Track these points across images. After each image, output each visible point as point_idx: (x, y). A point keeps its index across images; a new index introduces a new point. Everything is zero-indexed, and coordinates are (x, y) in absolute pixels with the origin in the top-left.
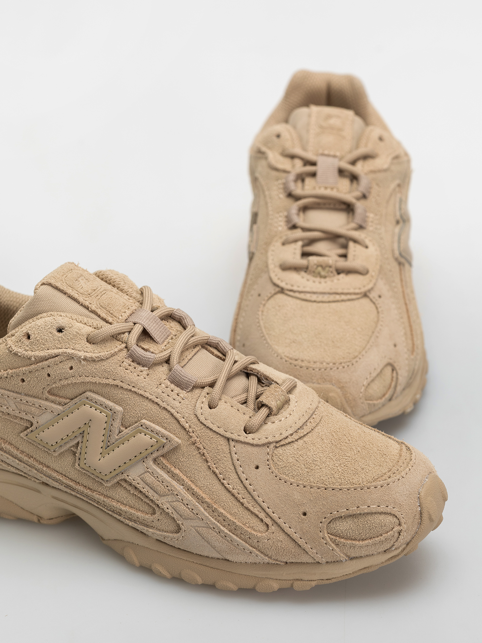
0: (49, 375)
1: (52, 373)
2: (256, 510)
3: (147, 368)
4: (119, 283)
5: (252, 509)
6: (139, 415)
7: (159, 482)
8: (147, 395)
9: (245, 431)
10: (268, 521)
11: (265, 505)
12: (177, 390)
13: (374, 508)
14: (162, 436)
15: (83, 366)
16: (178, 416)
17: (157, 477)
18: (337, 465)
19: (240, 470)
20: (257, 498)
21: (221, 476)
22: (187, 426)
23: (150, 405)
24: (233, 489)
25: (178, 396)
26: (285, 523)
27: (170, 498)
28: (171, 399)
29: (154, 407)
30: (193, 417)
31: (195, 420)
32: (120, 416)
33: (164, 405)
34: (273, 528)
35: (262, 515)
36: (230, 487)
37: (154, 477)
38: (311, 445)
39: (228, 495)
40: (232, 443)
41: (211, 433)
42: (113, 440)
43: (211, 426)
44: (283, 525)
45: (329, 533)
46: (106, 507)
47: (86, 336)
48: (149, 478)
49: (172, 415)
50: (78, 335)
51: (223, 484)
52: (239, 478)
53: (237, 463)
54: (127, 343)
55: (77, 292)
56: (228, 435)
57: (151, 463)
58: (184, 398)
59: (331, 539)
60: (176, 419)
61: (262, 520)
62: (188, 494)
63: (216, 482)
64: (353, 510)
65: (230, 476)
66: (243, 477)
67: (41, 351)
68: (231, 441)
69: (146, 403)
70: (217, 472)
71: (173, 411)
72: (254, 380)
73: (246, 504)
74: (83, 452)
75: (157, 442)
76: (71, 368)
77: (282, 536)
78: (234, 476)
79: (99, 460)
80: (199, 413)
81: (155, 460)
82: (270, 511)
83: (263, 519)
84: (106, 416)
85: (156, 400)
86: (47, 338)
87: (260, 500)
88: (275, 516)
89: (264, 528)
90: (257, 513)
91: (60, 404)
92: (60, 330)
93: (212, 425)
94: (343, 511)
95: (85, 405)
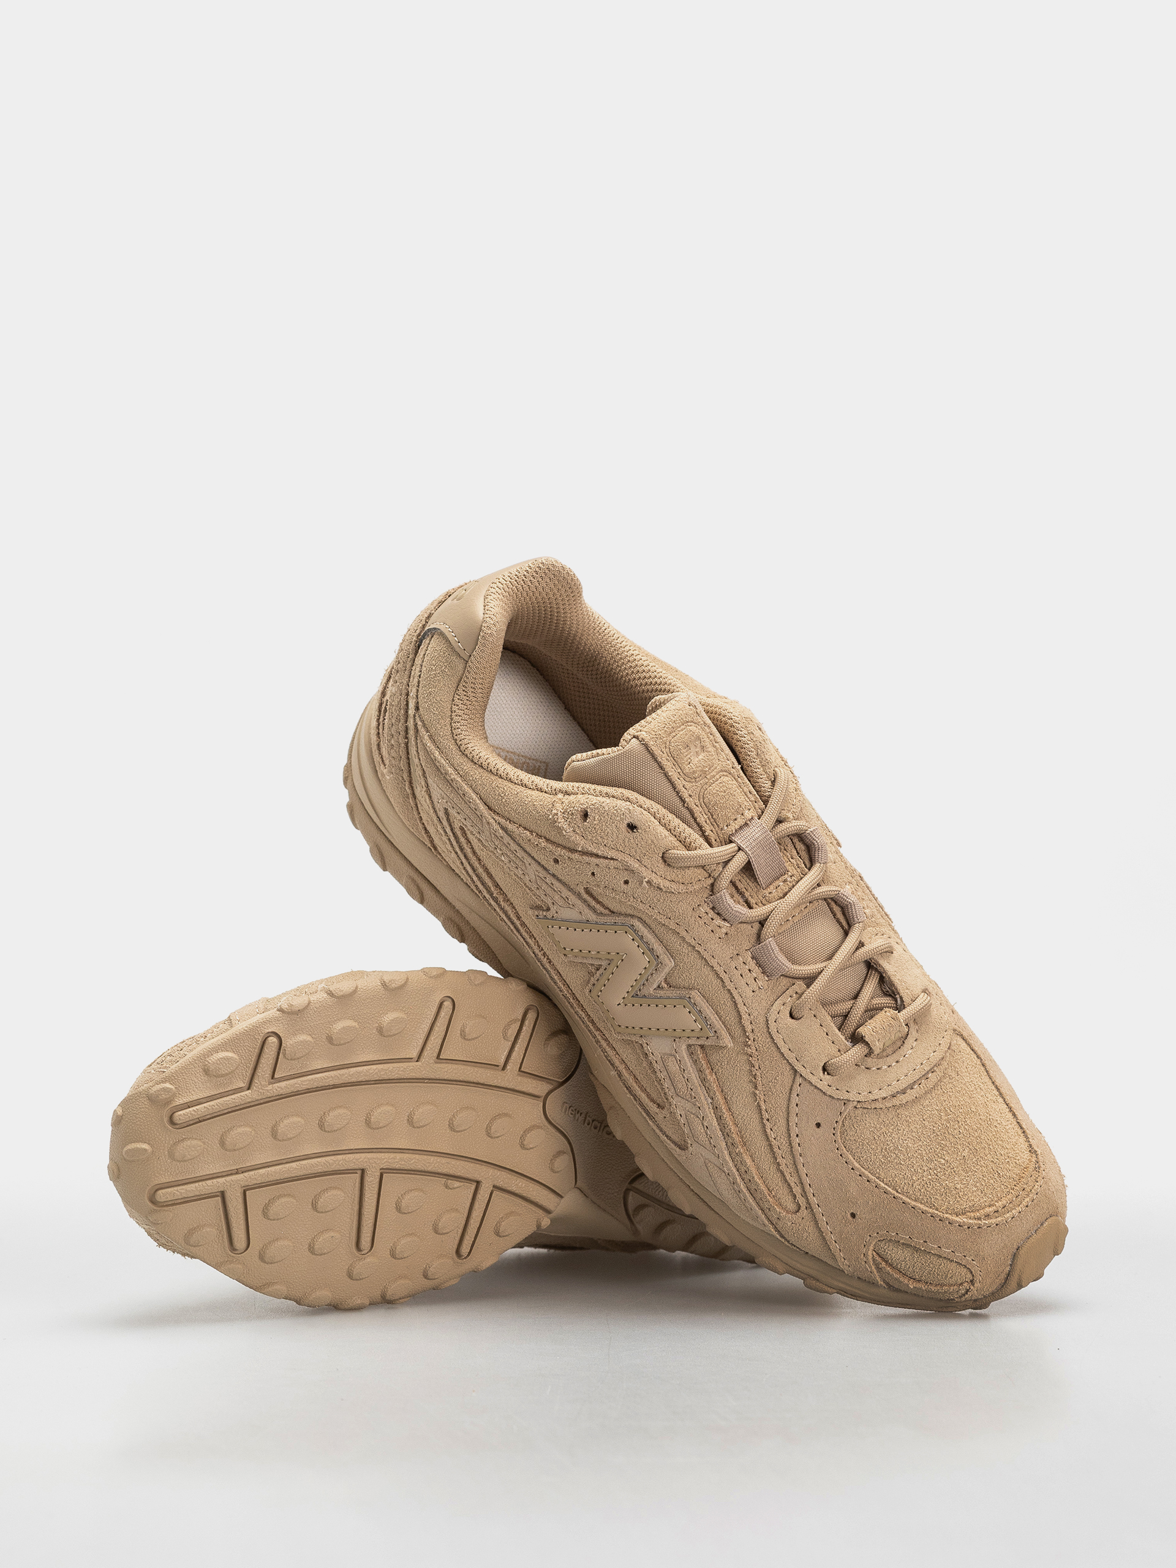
0: (593, 874)
1: (598, 875)
2: (792, 1180)
3: (729, 925)
4: (748, 752)
5: (788, 1177)
6: (693, 982)
7: (684, 1078)
8: (713, 962)
9: (824, 1069)
10: (802, 1201)
11: (807, 1181)
12: (757, 971)
13: (946, 1251)
14: (710, 1025)
15: (644, 888)
16: (743, 1009)
17: (684, 1070)
18: (926, 1169)
19: (794, 1120)
20: (800, 1166)
21: (766, 1116)
22: (749, 1028)
23: (712, 976)
24: (775, 1139)
25: (755, 981)
26: (823, 1215)
27: (688, 1106)
28: (743, 982)
29: (716, 982)
30: (762, 1020)
31: (763, 1025)
32: (667, 970)
33: (730, 986)
34: (804, 1212)
35: (797, 1190)
36: (772, 1135)
37: (680, 1067)
38: (904, 1123)
39: (765, 1143)
40: (799, 1080)
41: (776, 1053)
42: (645, 991)
43: (781, 1044)
44: (819, 1216)
45: (875, 1251)
46: (605, 1054)
47: (663, 850)
48: (673, 1067)
49: (736, 1004)
50: (653, 846)
51: (764, 1126)
52: (788, 1130)
53: (794, 1109)
54: (715, 880)
55: (679, 770)
56: (798, 1067)
57: (684, 1047)
58: (762, 988)
59: (874, 1260)
60: (738, 1011)
61: (795, 1196)
62: (713, 1114)
63: (755, 1117)
64: (918, 1241)
65: (777, 1121)
66: (795, 1130)
67: (594, 844)
68: (798, 1076)
69: (706, 971)
70: (763, 1107)
71: (739, 1000)
72: (874, 982)
73: (783, 1167)
74: (602, 982)
75: (701, 1029)
76: (626, 882)
77: (811, 1229)
78: (783, 1122)
79: (618, 1005)
80: (771, 1019)
81: (689, 1046)
82: (810, 1191)
83: (797, 1196)
84: (649, 962)
85: (722, 975)
86: (610, 832)
87: (803, 1171)
88: (814, 1201)
89: (792, 1206)
90: (792, 1184)
91: (594, 910)
92: (632, 827)
93: (783, 1043)
94: (904, 1237)
95: (626, 932)
